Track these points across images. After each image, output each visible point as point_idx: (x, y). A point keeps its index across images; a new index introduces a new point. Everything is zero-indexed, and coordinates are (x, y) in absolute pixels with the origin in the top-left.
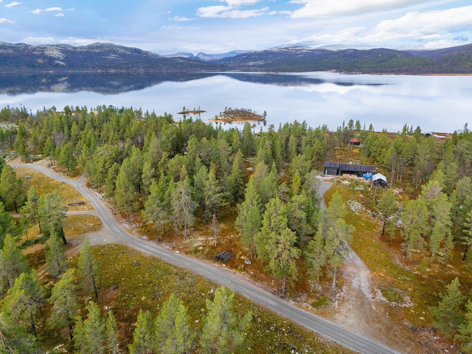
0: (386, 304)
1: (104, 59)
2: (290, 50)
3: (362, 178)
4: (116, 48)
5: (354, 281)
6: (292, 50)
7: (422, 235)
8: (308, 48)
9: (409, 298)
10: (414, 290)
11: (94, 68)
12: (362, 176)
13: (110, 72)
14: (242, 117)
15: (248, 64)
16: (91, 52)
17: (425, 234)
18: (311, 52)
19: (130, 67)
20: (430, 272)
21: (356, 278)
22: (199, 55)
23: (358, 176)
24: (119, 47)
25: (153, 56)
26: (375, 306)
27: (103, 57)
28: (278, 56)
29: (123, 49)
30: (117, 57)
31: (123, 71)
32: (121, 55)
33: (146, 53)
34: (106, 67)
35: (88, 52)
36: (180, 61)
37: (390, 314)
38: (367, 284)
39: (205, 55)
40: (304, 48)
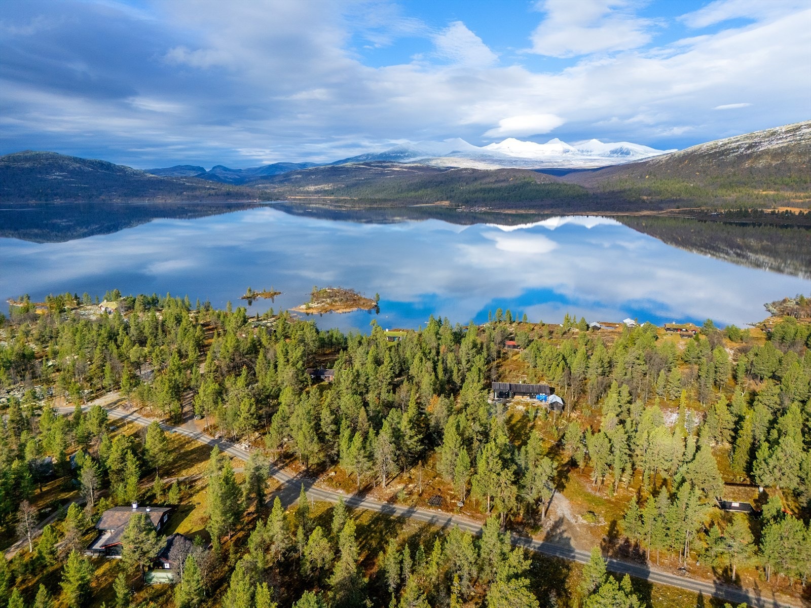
0: (587, 525)
1: (41, 181)
2: (373, 166)
3: (535, 400)
4: (63, 161)
5: (558, 511)
6: (377, 166)
7: (606, 464)
8: (401, 165)
9: (603, 518)
10: (607, 512)
11: (23, 197)
12: (535, 398)
13: (54, 204)
14: (344, 302)
15: (306, 188)
16: (13, 168)
17: (609, 463)
18: (406, 170)
19: (93, 195)
20: (616, 496)
21: (559, 508)
22: (215, 170)
23: (530, 398)
24: (70, 159)
25: (135, 174)
26: (579, 528)
27: (39, 176)
28: (356, 177)
29: (77, 162)
30: (65, 177)
31: (80, 202)
32: (73, 173)
33: (122, 170)
34: (46, 195)
35: (8, 167)
36: (187, 184)
37: (591, 532)
38: (569, 512)
39: (225, 169)
40: (395, 164)
